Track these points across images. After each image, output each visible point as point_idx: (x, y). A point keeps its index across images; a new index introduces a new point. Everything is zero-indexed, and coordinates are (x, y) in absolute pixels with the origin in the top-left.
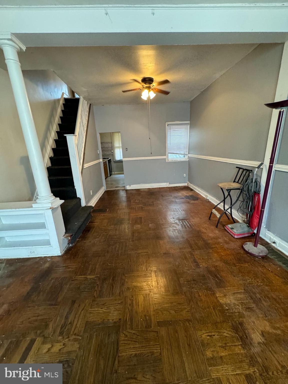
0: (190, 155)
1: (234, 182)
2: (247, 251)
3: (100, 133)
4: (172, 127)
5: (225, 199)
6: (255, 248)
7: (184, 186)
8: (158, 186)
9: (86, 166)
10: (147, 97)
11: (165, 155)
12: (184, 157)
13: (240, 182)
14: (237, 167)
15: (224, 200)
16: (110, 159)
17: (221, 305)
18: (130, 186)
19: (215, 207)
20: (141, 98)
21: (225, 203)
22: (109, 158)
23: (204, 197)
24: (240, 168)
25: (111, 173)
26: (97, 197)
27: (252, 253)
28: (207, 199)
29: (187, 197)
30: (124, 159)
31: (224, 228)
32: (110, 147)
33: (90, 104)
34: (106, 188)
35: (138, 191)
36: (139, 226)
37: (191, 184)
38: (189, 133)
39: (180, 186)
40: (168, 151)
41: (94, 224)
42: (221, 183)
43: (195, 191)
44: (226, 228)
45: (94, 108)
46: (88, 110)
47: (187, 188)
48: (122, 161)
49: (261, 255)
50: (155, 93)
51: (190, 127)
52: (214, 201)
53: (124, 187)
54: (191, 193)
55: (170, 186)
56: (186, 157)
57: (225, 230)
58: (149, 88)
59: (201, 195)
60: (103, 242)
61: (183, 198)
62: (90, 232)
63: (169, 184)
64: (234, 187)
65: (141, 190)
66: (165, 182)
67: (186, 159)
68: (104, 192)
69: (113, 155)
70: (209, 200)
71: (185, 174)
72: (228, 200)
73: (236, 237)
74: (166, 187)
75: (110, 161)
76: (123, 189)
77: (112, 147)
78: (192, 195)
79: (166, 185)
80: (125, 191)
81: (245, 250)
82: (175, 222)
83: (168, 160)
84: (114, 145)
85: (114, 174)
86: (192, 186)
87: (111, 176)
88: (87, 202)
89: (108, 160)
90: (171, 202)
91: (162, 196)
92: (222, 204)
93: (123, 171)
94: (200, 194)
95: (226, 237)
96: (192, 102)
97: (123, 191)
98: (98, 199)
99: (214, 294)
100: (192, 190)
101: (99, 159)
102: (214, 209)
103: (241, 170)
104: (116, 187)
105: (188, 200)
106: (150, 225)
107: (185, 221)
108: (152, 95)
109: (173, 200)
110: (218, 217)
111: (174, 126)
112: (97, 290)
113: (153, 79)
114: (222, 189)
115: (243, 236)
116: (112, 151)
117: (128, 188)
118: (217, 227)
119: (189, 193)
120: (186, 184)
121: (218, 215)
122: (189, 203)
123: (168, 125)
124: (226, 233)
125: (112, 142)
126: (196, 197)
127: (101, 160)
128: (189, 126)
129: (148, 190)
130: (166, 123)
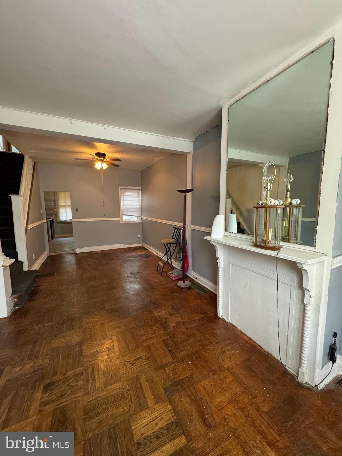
0: (143, 217)
1: (173, 238)
2: (179, 286)
3: (44, 192)
4: (125, 191)
5: (167, 252)
6: (184, 283)
7: (139, 246)
8: (112, 248)
9: (30, 227)
10: (101, 168)
11: (119, 217)
12: (138, 219)
13: (174, 238)
14: (174, 228)
15: (167, 254)
16: (53, 220)
17: (156, 317)
18: (80, 249)
19: (161, 260)
20: (95, 168)
21: (168, 256)
22: (50, 219)
23: (156, 254)
24: (175, 228)
25: (53, 236)
26: (39, 262)
27: (182, 286)
28: (158, 256)
29: (140, 256)
30: (74, 220)
31: (167, 274)
32: (53, 206)
33: (35, 163)
34: (49, 253)
35: (90, 254)
36: (93, 283)
37: (145, 244)
38: (141, 197)
39: (135, 246)
40: (121, 213)
41: (41, 287)
42: (162, 239)
43: (149, 250)
44: (168, 275)
45: (38, 166)
46: (32, 168)
47: (142, 248)
48: (72, 222)
49: (186, 287)
50: (107, 164)
51: (142, 193)
52: (161, 255)
53: (74, 250)
54: (145, 252)
55: (125, 247)
56: (140, 219)
57: (168, 276)
58: (102, 161)
59: (154, 253)
60: (56, 299)
61: (137, 257)
62: (37, 295)
63: (124, 245)
64: (171, 242)
65: (94, 253)
66: (119, 243)
67: (138, 220)
68: (47, 258)
69: (56, 214)
70: (160, 256)
71: (139, 235)
72: (169, 253)
73: (174, 279)
74: (122, 248)
75: (52, 222)
76: (72, 253)
77: (55, 205)
78: (145, 254)
79: (120, 246)
80: (74, 255)
81: (177, 286)
82: (128, 276)
83: (122, 222)
84: (58, 204)
85: (57, 237)
86: (146, 246)
87: (54, 240)
88: (30, 266)
89: (50, 221)
90: (126, 261)
91: (117, 256)
92: (166, 256)
93: (72, 233)
94: (152, 253)
95: (167, 280)
96: (142, 172)
97: (71, 255)
98: (41, 264)
99: (152, 312)
100: (146, 249)
101: (42, 219)
102: (160, 261)
103: (176, 230)
104: (62, 251)
105: (141, 258)
106: (105, 281)
107: (137, 274)
108: (105, 166)
109: (128, 259)
110: (162, 266)
111: (126, 191)
112: (57, 330)
113: (106, 154)
114: (164, 244)
115: (178, 278)
116: (55, 210)
117: (78, 251)
118: (162, 275)
119: (143, 252)
120: (140, 245)
121: (162, 265)
122: (142, 260)
123: (121, 189)
124: (168, 278)
125: (55, 200)
126: (149, 255)
127: (45, 221)
128: (141, 191)
129: (102, 252)
130: (119, 188)
